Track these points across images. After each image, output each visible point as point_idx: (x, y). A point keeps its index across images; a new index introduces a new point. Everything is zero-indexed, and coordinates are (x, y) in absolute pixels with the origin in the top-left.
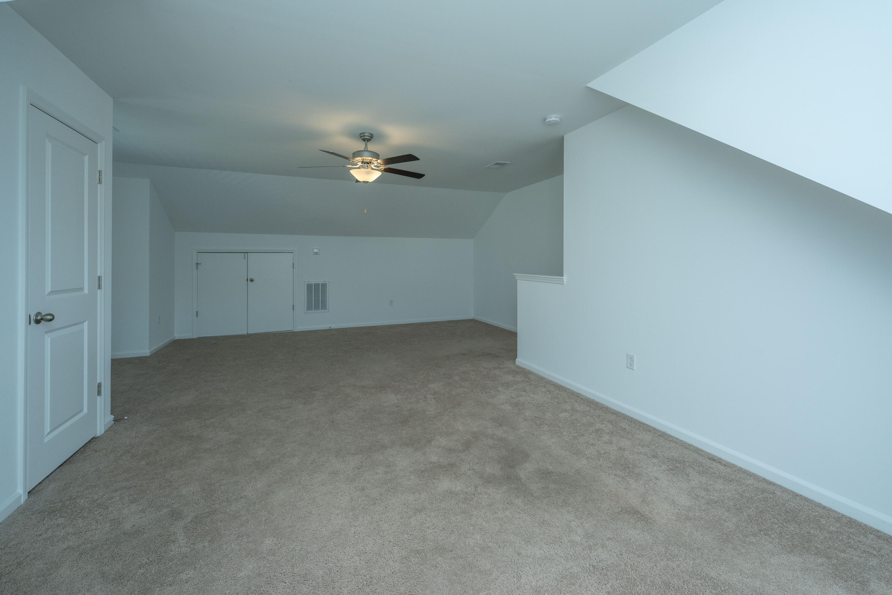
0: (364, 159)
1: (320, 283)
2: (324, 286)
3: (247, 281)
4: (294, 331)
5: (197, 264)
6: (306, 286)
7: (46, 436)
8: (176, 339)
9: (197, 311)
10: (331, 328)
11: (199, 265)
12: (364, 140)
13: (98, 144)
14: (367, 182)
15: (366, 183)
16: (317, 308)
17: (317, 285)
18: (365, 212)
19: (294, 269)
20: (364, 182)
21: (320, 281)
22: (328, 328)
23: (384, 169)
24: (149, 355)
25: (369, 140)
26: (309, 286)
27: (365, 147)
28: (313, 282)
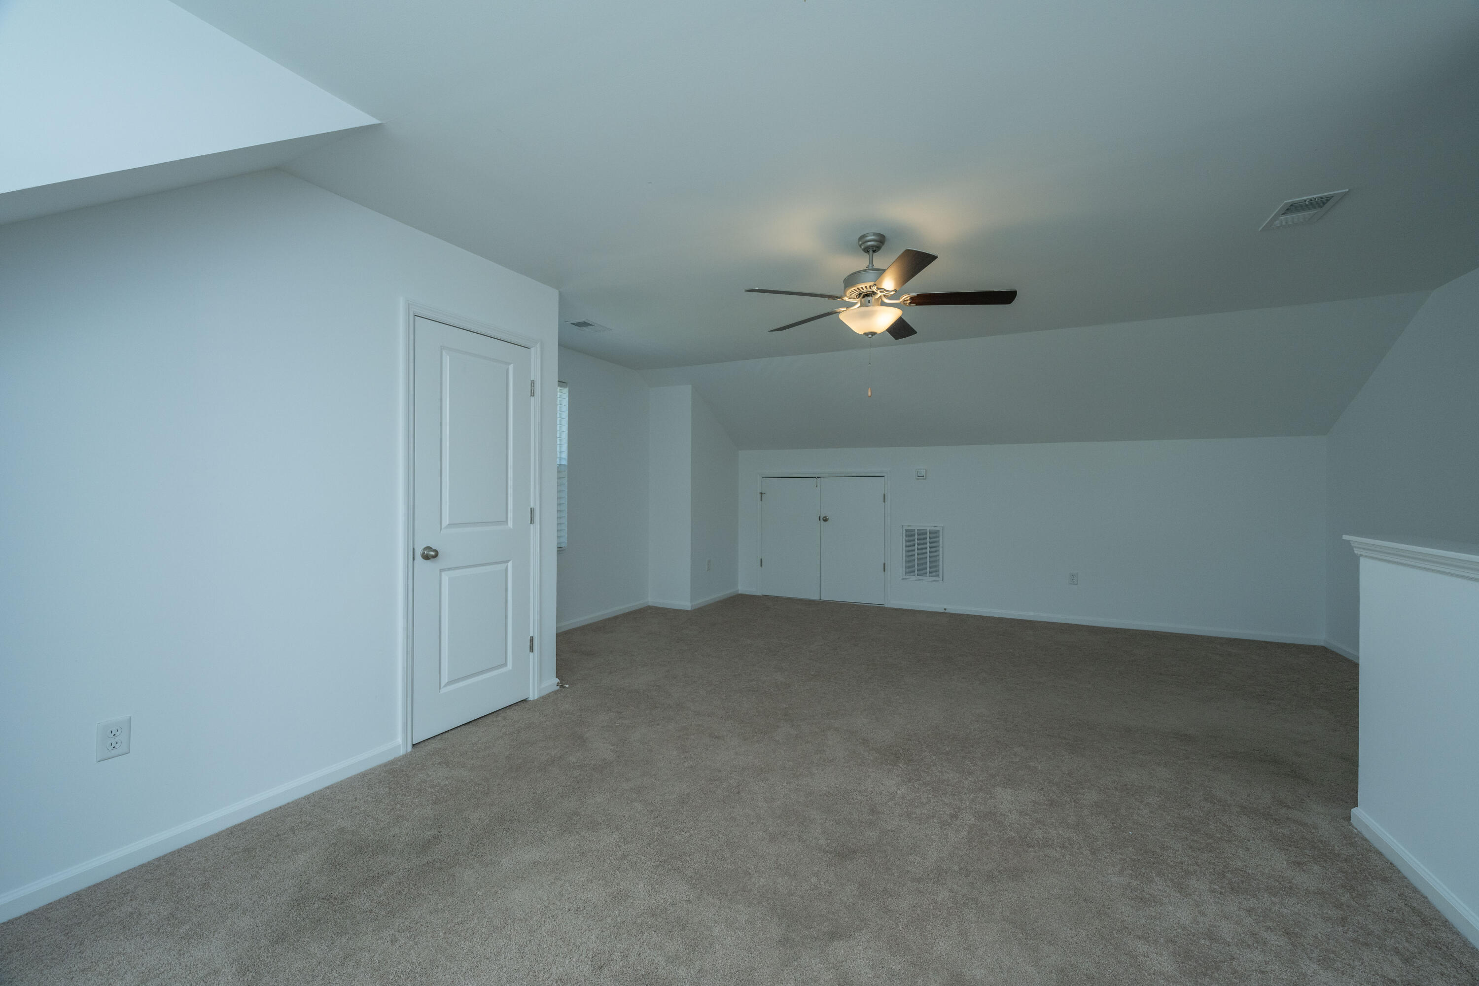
0: (862, 288)
1: (928, 529)
2: (935, 534)
3: (820, 520)
4: (886, 606)
5: (761, 493)
6: (904, 532)
7: (444, 686)
8: (740, 592)
9: (760, 558)
10: (946, 611)
11: (763, 495)
12: (866, 250)
13: (532, 349)
14: (874, 334)
15: (870, 336)
16: (922, 572)
17: (922, 533)
18: (869, 394)
19: (886, 503)
20: (866, 334)
21: (928, 526)
22: (943, 611)
23: (911, 298)
24: (689, 609)
25: (875, 249)
26: (910, 534)
27: (869, 263)
28: (917, 526)
